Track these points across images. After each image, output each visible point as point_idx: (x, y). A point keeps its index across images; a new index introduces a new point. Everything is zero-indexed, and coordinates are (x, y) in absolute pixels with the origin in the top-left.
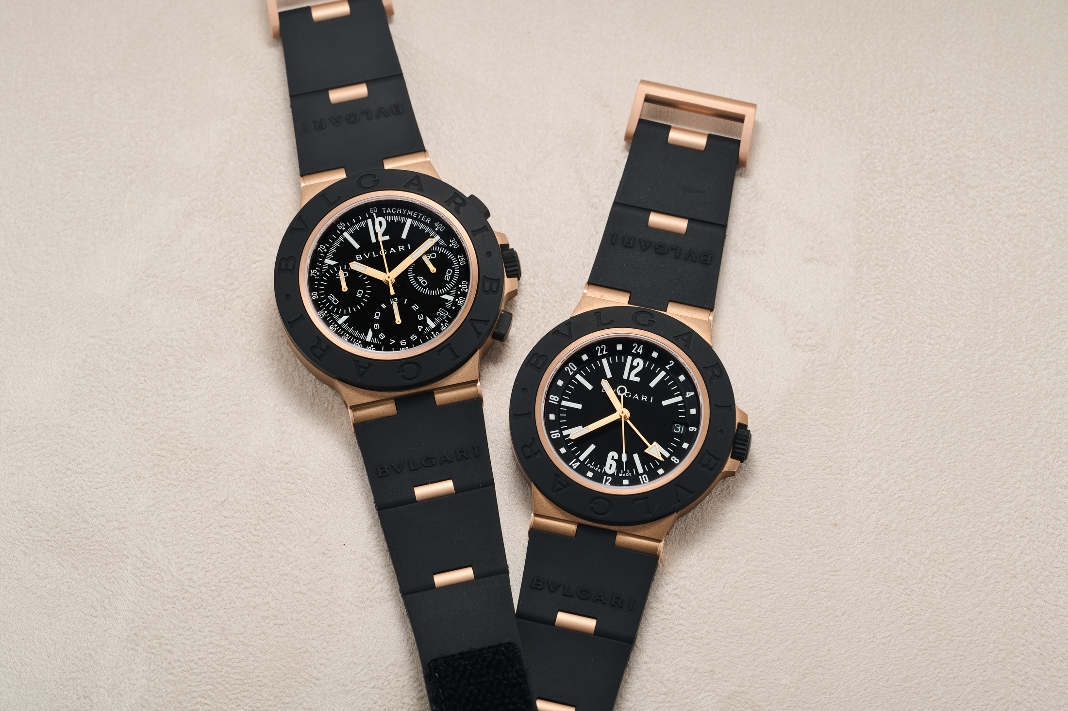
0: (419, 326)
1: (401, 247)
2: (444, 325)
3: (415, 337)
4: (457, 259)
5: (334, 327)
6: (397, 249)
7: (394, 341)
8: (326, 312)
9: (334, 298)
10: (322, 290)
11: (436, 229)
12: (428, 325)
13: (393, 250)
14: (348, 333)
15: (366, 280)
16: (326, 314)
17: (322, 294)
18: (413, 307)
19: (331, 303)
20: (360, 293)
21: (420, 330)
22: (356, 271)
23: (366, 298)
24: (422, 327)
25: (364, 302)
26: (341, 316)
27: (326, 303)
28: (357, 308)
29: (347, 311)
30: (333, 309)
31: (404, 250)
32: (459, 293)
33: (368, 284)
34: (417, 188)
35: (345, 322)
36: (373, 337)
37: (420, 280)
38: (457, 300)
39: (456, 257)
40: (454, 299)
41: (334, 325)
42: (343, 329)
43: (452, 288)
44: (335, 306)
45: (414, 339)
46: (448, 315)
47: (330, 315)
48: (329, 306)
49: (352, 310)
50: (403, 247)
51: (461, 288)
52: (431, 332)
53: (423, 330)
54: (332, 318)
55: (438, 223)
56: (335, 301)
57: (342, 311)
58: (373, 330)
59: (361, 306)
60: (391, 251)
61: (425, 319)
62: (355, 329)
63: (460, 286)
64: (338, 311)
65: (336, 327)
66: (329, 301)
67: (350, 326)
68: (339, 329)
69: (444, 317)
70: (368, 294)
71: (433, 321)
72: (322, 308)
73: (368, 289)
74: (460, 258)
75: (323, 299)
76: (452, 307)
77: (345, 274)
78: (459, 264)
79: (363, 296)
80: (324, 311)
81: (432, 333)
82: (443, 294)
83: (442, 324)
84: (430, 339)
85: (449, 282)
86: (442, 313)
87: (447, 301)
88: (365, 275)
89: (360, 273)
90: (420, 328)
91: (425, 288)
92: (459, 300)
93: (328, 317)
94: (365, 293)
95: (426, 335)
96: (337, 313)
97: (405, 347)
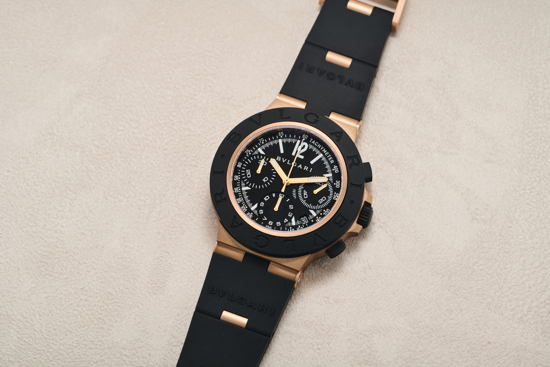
0: (286, 219)
1: (306, 168)
2: (300, 227)
3: (279, 224)
4: (333, 194)
5: (238, 190)
6: (303, 167)
7: (266, 219)
8: (239, 178)
9: (249, 173)
10: (246, 164)
11: (333, 170)
12: (291, 222)
13: (300, 166)
14: (243, 198)
15: (274, 174)
16: (239, 179)
17: (244, 167)
18: (290, 206)
19: (246, 175)
20: (266, 179)
21: (285, 222)
22: (272, 166)
23: (267, 185)
24: (287, 221)
25: (264, 186)
26: (246, 186)
27: (243, 173)
28: (258, 187)
29: (252, 185)
30: (245, 179)
31: (307, 170)
32: (321, 214)
33: (273, 177)
34: (337, 139)
35: (246, 191)
36: (256, 209)
37: (304, 193)
38: (317, 217)
39: (334, 192)
40: (316, 216)
41: (239, 188)
42: (242, 194)
43: (319, 209)
44: (246, 178)
45: (278, 224)
46: (307, 223)
47: (240, 182)
48: (244, 176)
49: (255, 186)
50: (308, 168)
51: (324, 212)
52: (290, 226)
53: (287, 223)
54: (240, 184)
55: (337, 167)
56: (249, 175)
57: (249, 184)
58: (259, 206)
59: (261, 187)
60: (299, 166)
61: (292, 217)
62: (249, 198)
63: (324, 211)
64: (246, 181)
65: (239, 191)
66: (245, 173)
67: (247, 195)
68: (240, 193)
69: (304, 223)
70: (270, 182)
71: (296, 221)
72: (239, 174)
73: (272, 180)
74: (335, 194)
75: (243, 170)
76: (312, 219)
77: (265, 163)
78: (332, 198)
79: (266, 182)
80: (239, 177)
81: (291, 228)
82: (312, 209)
83: (299, 226)
84: (287, 230)
85: (319, 205)
86: (304, 220)
87: (311, 214)
88: (275, 171)
89: (273, 168)
90: (286, 220)
91: (304, 199)
92: (318, 218)
93: (239, 182)
94: (268, 181)
95: (286, 226)
96: (245, 182)
97: (270, 226)
